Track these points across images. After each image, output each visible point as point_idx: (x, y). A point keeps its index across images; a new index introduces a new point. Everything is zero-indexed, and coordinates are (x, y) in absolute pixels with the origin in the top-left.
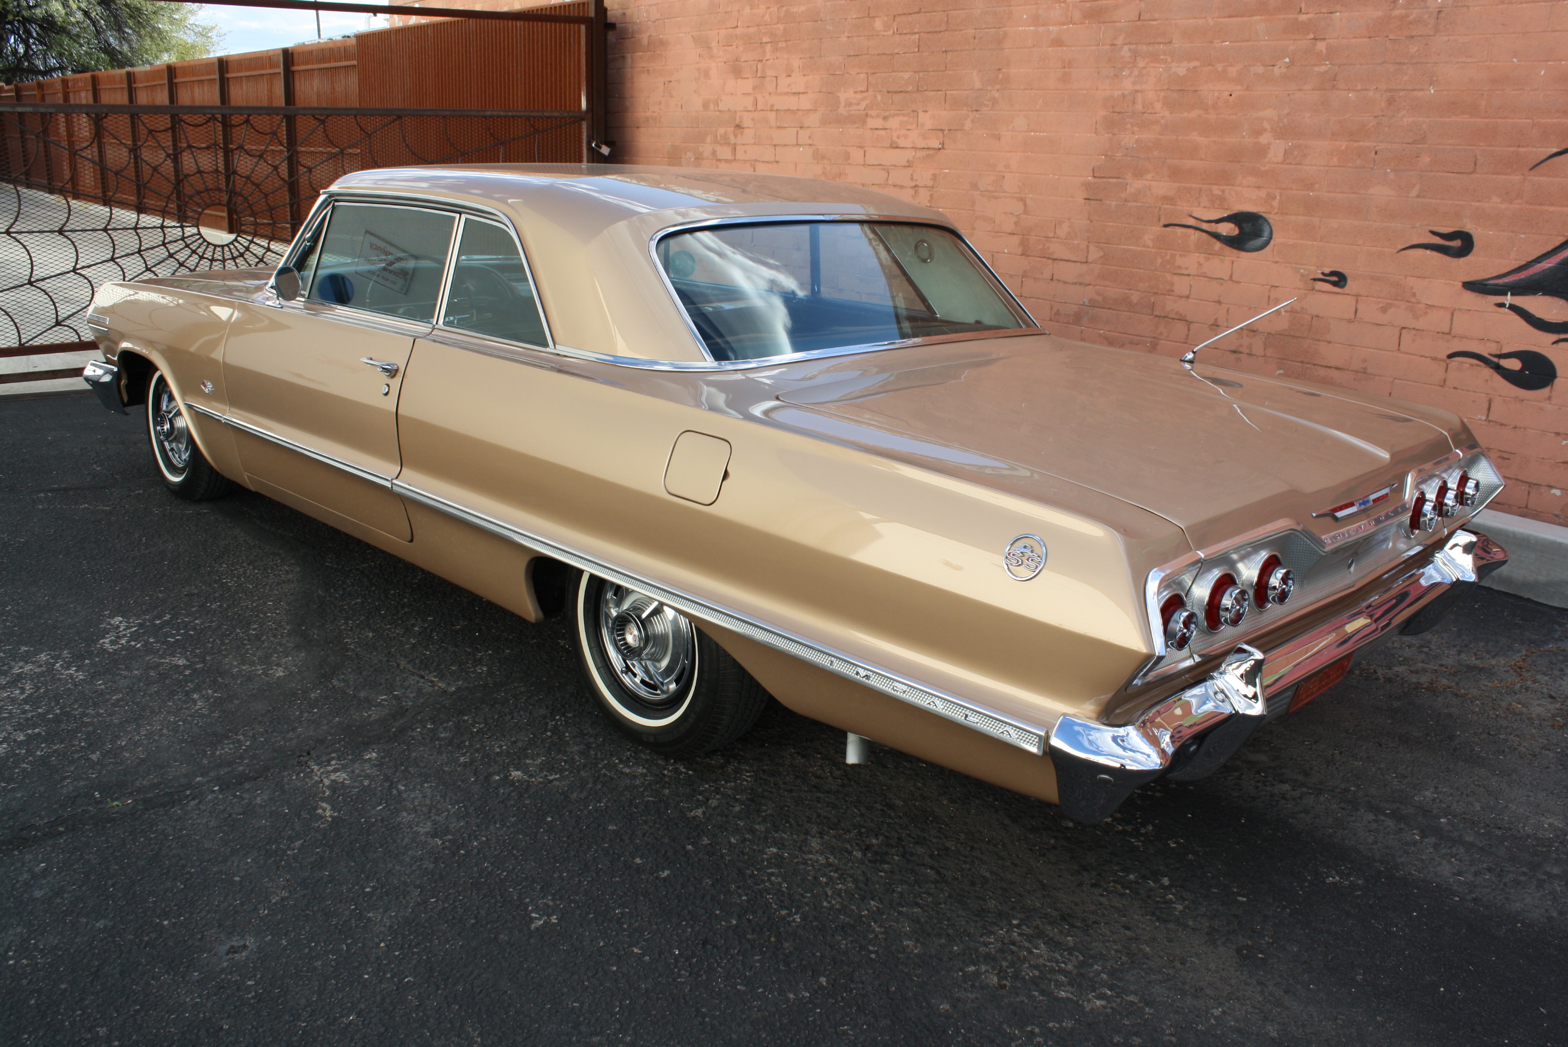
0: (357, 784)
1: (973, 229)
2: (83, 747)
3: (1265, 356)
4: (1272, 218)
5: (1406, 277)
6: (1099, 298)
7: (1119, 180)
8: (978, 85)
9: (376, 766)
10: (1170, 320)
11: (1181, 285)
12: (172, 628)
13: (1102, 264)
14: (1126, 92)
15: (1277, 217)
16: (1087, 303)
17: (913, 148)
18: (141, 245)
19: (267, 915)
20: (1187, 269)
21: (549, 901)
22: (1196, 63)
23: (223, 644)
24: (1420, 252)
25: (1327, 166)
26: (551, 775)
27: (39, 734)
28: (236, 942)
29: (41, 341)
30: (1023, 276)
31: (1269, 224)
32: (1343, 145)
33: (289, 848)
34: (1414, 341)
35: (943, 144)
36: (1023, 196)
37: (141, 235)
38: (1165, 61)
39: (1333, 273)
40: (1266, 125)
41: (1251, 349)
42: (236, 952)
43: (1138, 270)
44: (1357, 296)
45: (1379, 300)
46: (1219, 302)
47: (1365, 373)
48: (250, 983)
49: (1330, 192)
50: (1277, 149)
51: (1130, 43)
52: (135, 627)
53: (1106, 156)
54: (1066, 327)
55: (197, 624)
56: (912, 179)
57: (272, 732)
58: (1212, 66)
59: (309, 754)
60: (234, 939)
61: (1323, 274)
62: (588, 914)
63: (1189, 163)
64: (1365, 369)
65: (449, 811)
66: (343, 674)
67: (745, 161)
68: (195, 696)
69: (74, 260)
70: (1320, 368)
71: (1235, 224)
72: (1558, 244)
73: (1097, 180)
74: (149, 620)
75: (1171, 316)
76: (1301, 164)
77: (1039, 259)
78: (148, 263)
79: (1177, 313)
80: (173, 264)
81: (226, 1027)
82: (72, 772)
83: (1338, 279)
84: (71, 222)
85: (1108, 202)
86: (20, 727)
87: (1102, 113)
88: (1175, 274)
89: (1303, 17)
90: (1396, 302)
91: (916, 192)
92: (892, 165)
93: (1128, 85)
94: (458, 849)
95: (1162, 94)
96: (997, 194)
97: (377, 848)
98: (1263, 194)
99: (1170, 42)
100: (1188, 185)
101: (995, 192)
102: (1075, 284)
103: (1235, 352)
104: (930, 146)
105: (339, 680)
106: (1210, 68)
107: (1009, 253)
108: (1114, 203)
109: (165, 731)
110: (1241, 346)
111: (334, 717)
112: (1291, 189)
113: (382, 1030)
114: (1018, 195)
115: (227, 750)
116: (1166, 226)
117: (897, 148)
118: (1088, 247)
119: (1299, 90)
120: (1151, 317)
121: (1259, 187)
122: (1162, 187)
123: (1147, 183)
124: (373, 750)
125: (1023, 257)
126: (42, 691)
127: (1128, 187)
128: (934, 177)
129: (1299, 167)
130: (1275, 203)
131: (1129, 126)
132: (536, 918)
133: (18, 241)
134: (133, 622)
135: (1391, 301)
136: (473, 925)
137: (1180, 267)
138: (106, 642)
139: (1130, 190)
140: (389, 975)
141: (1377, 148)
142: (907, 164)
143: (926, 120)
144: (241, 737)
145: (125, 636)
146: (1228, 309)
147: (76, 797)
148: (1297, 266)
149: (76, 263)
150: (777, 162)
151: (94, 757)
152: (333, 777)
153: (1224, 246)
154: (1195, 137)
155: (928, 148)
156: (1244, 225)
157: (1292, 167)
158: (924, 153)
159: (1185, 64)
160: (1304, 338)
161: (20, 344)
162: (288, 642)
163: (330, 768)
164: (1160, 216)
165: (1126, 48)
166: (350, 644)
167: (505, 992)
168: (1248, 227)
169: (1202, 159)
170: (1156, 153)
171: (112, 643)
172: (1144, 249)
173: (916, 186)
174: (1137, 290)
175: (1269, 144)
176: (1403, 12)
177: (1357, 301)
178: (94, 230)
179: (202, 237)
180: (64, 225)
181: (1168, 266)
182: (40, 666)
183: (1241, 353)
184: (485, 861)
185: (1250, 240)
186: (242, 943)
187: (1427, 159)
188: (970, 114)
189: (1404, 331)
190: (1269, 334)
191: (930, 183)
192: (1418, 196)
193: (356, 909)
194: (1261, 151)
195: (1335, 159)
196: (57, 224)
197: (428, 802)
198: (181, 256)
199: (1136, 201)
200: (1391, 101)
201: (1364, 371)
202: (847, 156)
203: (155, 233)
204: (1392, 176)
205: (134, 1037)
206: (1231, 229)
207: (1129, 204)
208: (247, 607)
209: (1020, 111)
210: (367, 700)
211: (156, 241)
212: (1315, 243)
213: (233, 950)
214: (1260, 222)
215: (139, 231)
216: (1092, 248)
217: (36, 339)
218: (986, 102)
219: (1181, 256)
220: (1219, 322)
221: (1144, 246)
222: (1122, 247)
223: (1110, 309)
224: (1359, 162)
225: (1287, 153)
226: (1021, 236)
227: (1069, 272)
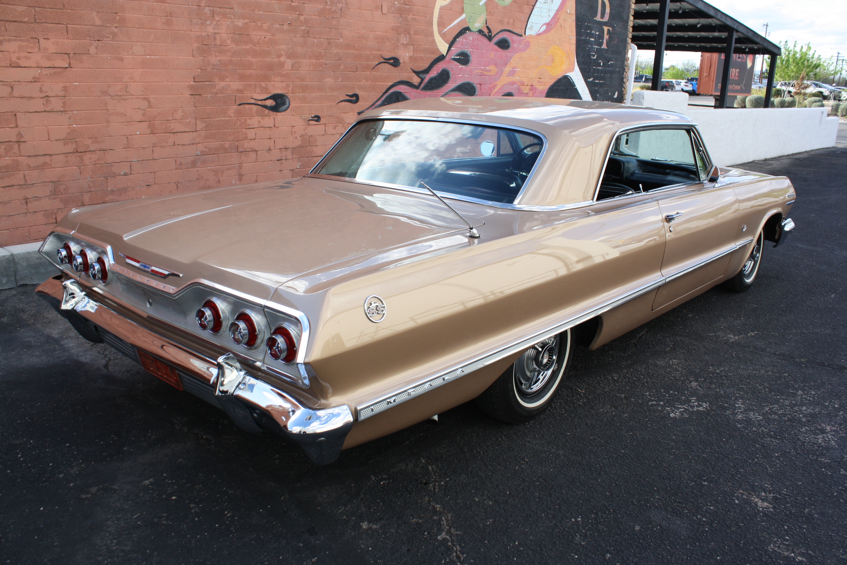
1: (108, 122)
3: (293, 158)
4: (290, 95)
5: (339, 114)
6: (207, 150)
7: (211, 83)
8: (98, 22)
10: (247, 153)
11: (251, 134)
13: (206, 130)
14: (209, 33)
15: (291, 95)
16: (199, 154)
17: (38, 67)
20: (253, 125)
22: (246, 21)
24: (343, 103)
25: (309, 71)
30: (153, 147)
31: (288, 98)
32: (314, 61)
35: (70, 64)
36: (146, 96)
38: (231, 18)
39: (315, 116)
40: (283, 52)
41: (286, 157)
43: (227, 130)
44: (325, 124)
45: (333, 124)
46: (270, 138)
49: (311, 82)
50: (289, 63)
51: (209, 6)
53: (200, 69)
54: (187, 171)
56: (41, 91)
58: (255, 22)
61: (312, 117)
63: (248, 72)
71: (274, 100)
72: (381, 95)
73: (197, 83)
75: (247, 150)
77: (163, 134)
79: (251, 148)
83: (317, 118)
85: (205, 95)
87: (196, 45)
88: (247, 129)
89: (293, 4)
90: (338, 124)
91: (47, 101)
92: (14, 81)
93: (210, 29)
95: (230, 35)
96: (125, 97)
98: (284, 84)
99: (232, 8)
100: (249, 83)
101: (124, 95)
102: (190, 144)
103: (280, 160)
104: (56, 66)
106: (254, 23)
107: (140, 134)
108: (209, 96)
110: (282, 156)
112: (296, 82)
114: (141, 96)
116: (240, 105)
117: (19, 67)
118: (196, 122)
119: (295, 37)
120: (237, 153)
121: (282, 82)
122: (236, 85)
123: (227, 83)
125: (151, 135)
127: (217, 86)
128: (65, 89)
129: (298, 71)
130: (290, 89)
131: (213, 52)
135: (336, 124)
137: (249, 125)
139: (218, 87)
141: (325, 63)
142: (34, 80)
143: (50, 45)
146: (275, 141)
148: (302, 116)
153: (270, 111)
154: (250, 58)
155: (54, 67)
156: (278, 100)
157: (295, 71)
158: (51, 71)
159: (241, 20)
160: (307, 146)
164: (236, 100)
165: (207, 8)
168: (279, 101)
169: (254, 70)
170: (230, 67)
173: (47, 97)
174: (228, 141)
175: (285, 61)
176: (330, 7)
177: (325, 126)
181: (243, 125)
183: (282, 160)
185: (281, 107)
187: (342, 67)
188: (93, 42)
190: (294, 148)
191: (62, 93)
192: (341, 81)
194: (282, 65)
195: (312, 68)
199: (223, 93)
200: (329, 43)
204: (332, 74)
206: (273, 102)
207: (218, 95)
209: (137, 42)
212: (308, 105)
214: (285, 97)
216: (198, 122)
218: (106, 35)
219: (249, 119)
220: (271, 148)
221: (229, 117)
222: (217, 119)
223: (214, 154)
224: (320, 68)
225: (293, 65)
226: (148, 122)
227: (186, 138)
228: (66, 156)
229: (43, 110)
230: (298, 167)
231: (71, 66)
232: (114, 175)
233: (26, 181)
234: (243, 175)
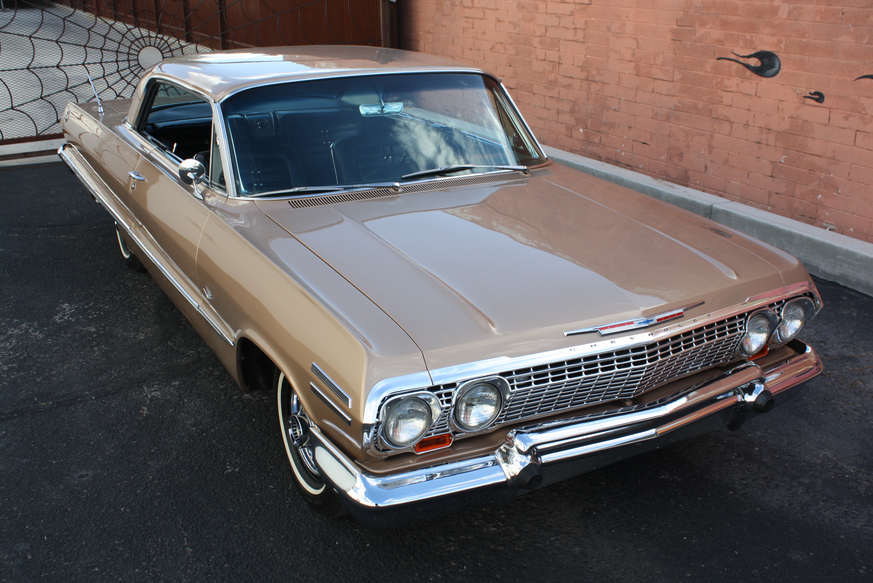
0: (163, 398)
1: (608, 57)
2: (34, 374)
3: (775, 146)
4: (781, 56)
5: (860, 97)
6: (680, 105)
7: (691, 28)
9: (176, 389)
10: (721, 121)
11: (727, 98)
12: (93, 311)
13: (682, 83)
15: (784, 55)
16: (673, 108)
17: (574, 3)
18: (104, 73)
19: (102, 461)
20: (730, 87)
21: (238, 460)
23: (117, 320)
24: (868, 80)
25: (813, 22)
26: (264, 397)
27: (14, 367)
28: (84, 472)
29: (49, 132)
30: (637, 89)
31: (778, 59)
32: (823, 7)
33: (121, 429)
34: (864, 139)
35: (591, 1)
36: (637, 37)
37: (104, 67)
39: (816, 93)
41: (767, 141)
42: (83, 477)
43: (702, 87)
44: (830, 108)
45: (844, 112)
46: (749, 110)
47: (834, 159)
48: (85, 491)
49: (815, 39)
50: (784, 10)
52: (74, 309)
53: (684, 12)
54: (661, 123)
55: (106, 308)
56: (573, 23)
57: (129, 369)
59: (144, 381)
60: (83, 471)
61: (810, 93)
62: (254, 468)
63: (732, 18)
64: (834, 157)
65: (205, 414)
66: (175, 338)
67: (479, 8)
68: (96, 349)
69: (66, 83)
70: (808, 155)
71: (759, 59)
73: (679, 28)
74: (82, 306)
75: (722, 118)
76: (798, 20)
77: (645, 78)
78: (109, 83)
79: (725, 116)
80: (124, 83)
81: (69, 510)
82: (26, 387)
83: (819, 97)
84: (63, 60)
85: (685, 42)
86: (6, 363)
88: (725, 91)
90: (853, 114)
91: (576, 32)
92: (562, 14)
94: (203, 433)
96: (621, 35)
97: (163, 431)
98: (775, 39)
100: (732, 32)
101: (621, 33)
102: (666, 95)
103: (759, 143)
105: (171, 342)
107: (628, 74)
108: (688, 43)
109: (76, 367)
110: (762, 139)
111: (163, 362)
112: (792, 37)
113: (138, 515)
114: (633, 36)
115: (104, 378)
117: (565, 2)
118: (673, 71)
120: (710, 118)
121: (773, 35)
122: (716, 33)
123: (708, 30)
124: (177, 380)
125: (637, 77)
126: (20, 344)
127: (697, 33)
128: (586, 23)
129: (797, 22)
130: (782, 46)
132: (229, 469)
133: (33, 73)
134: (73, 307)
135: (849, 113)
136: (197, 470)
137: (726, 86)
138: (57, 318)
139: (698, 34)
140: (149, 491)
141: (844, 10)
142: (570, 14)
144: (113, 372)
145: (67, 314)
146: (754, 114)
147: (26, 400)
148: (795, 88)
149: (67, 85)
150: (497, 9)
151: (38, 380)
152: (153, 394)
153: (752, 73)
155: (582, 4)
156: (764, 60)
157: (793, 22)
158: (580, 6)
160: (798, 135)
161: (37, 134)
162: (151, 319)
163: (153, 389)
164: (715, 52)
166: (183, 322)
167: (201, 502)
168: (766, 61)
169: (740, 16)
170: (713, 10)
171: (60, 318)
172: (706, 74)
173: (576, 28)
174: (702, 101)
175: (779, 6)
177: (830, 112)
178: (77, 65)
179: (140, 66)
180: (60, 62)
181: (720, 86)
182: (22, 330)
183: (762, 143)
184: (214, 439)
185: (768, 69)
186: (86, 473)
187: (872, 19)
189: (858, 133)
190: (778, 132)
191: (583, 27)
192: (868, 43)
193: (143, 460)
194: (775, 11)
195: (818, 17)
196: (55, 62)
197: (196, 409)
198: (128, 79)
199: (701, 42)
201: (834, 158)
202: (536, 7)
203: (113, 64)
204: (852, 29)
205: (28, 512)
206: (756, 62)
207: (697, 44)
208: (135, 299)
210: (183, 353)
211: (113, 70)
212: (806, 73)
213: (82, 476)
214: (774, 58)
215: (103, 64)
216: (676, 72)
217: (46, 131)
219: (727, 79)
220: (749, 123)
221: (706, 72)
222: (693, 72)
223: (686, 112)
224: (832, 19)
225: (790, 12)
226: (635, 63)
227: (663, 87)
228: (581, 82)
229: (573, 39)
230: (783, 161)
231: (592, 3)
232: (608, 109)
233: (559, 95)
234: (713, 147)
